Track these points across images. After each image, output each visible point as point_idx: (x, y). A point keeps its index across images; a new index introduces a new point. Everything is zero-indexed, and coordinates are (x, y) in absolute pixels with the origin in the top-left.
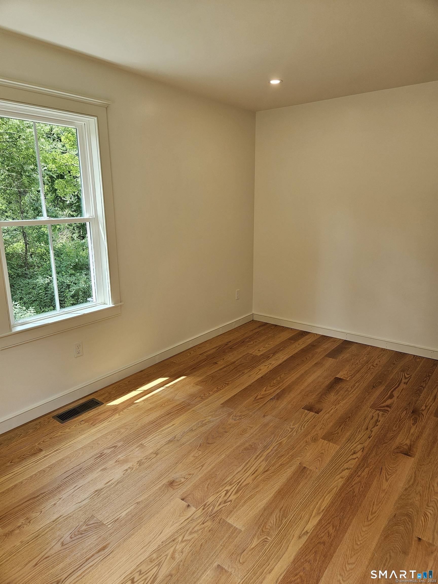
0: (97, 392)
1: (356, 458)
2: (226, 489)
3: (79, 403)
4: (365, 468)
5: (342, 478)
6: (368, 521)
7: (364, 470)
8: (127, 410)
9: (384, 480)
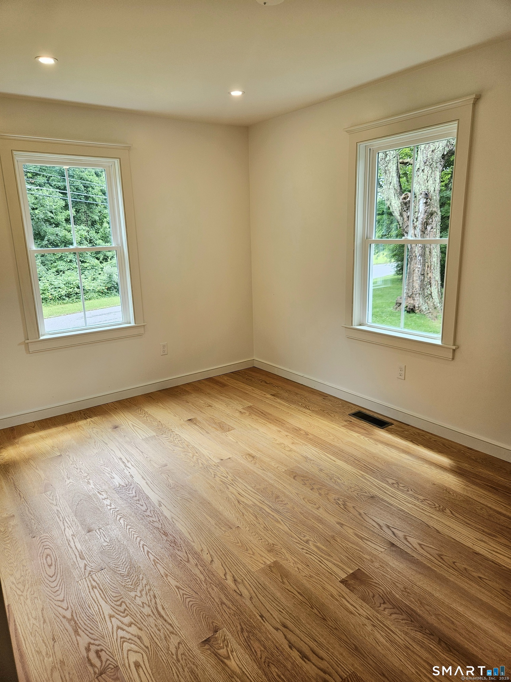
0: (409, 425)
1: (226, 577)
2: (229, 477)
3: (384, 419)
4: (205, 577)
5: (202, 550)
6: (143, 545)
7: (202, 574)
8: (368, 440)
9: (178, 584)
